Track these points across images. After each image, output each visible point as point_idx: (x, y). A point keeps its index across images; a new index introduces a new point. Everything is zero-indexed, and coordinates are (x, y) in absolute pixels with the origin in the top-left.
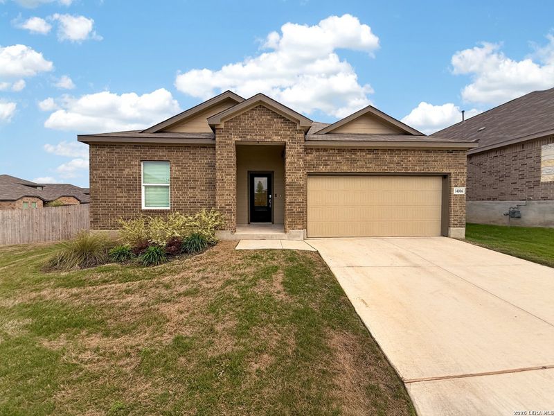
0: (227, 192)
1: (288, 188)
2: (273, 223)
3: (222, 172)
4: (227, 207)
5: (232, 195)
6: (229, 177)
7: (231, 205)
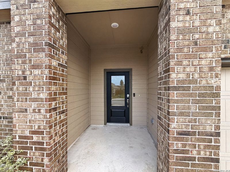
0: (34, 105)
1: (174, 95)
2: (131, 125)
3: (24, 62)
4: (35, 138)
5: (43, 111)
6: (37, 72)
7: (42, 133)
